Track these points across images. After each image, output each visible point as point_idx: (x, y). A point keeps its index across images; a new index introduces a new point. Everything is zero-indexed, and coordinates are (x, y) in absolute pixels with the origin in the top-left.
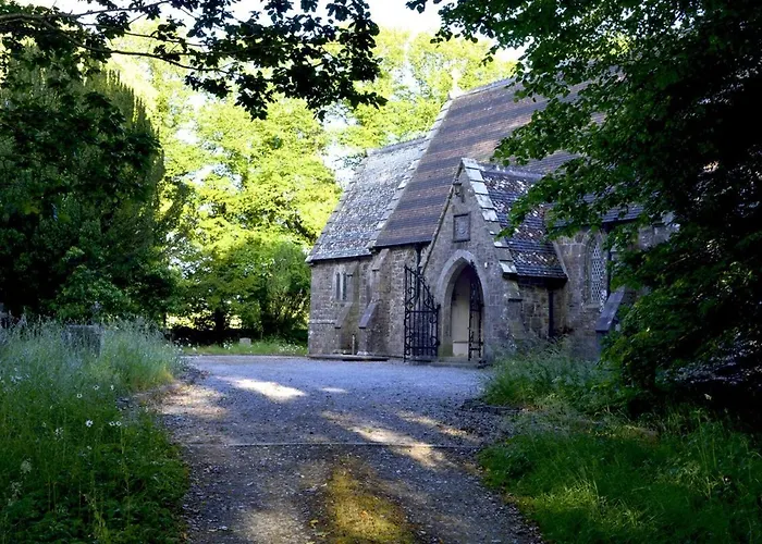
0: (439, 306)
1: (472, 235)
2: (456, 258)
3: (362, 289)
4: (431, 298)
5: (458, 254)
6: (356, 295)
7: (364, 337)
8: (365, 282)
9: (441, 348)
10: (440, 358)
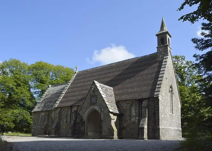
0: (85, 122)
1: (98, 101)
2: (91, 108)
3: (50, 118)
4: (82, 119)
5: (92, 107)
6: (48, 120)
7: (53, 131)
8: (51, 117)
9: (85, 134)
10: (85, 136)
